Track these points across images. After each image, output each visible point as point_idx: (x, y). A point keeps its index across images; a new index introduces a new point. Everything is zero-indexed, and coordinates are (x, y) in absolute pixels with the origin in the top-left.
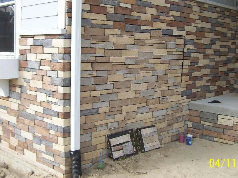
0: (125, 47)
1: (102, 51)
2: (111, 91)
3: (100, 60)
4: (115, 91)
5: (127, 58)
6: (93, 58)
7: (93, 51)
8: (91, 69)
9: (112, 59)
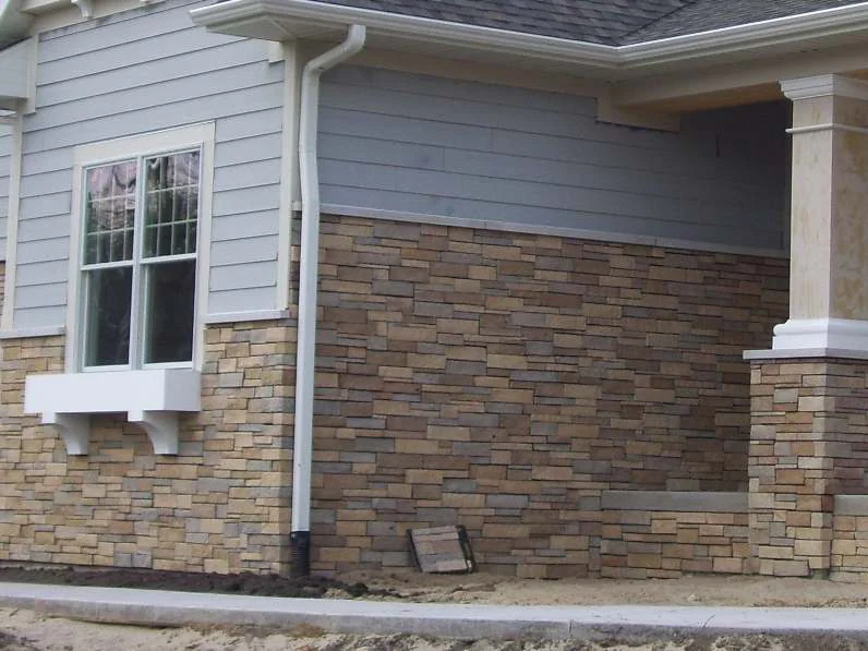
0: (412, 347)
1: (362, 353)
2: (379, 433)
3: (355, 369)
4: (389, 434)
5: (417, 371)
6: (341, 366)
7: (341, 352)
8: (336, 385)
9: (382, 369)
